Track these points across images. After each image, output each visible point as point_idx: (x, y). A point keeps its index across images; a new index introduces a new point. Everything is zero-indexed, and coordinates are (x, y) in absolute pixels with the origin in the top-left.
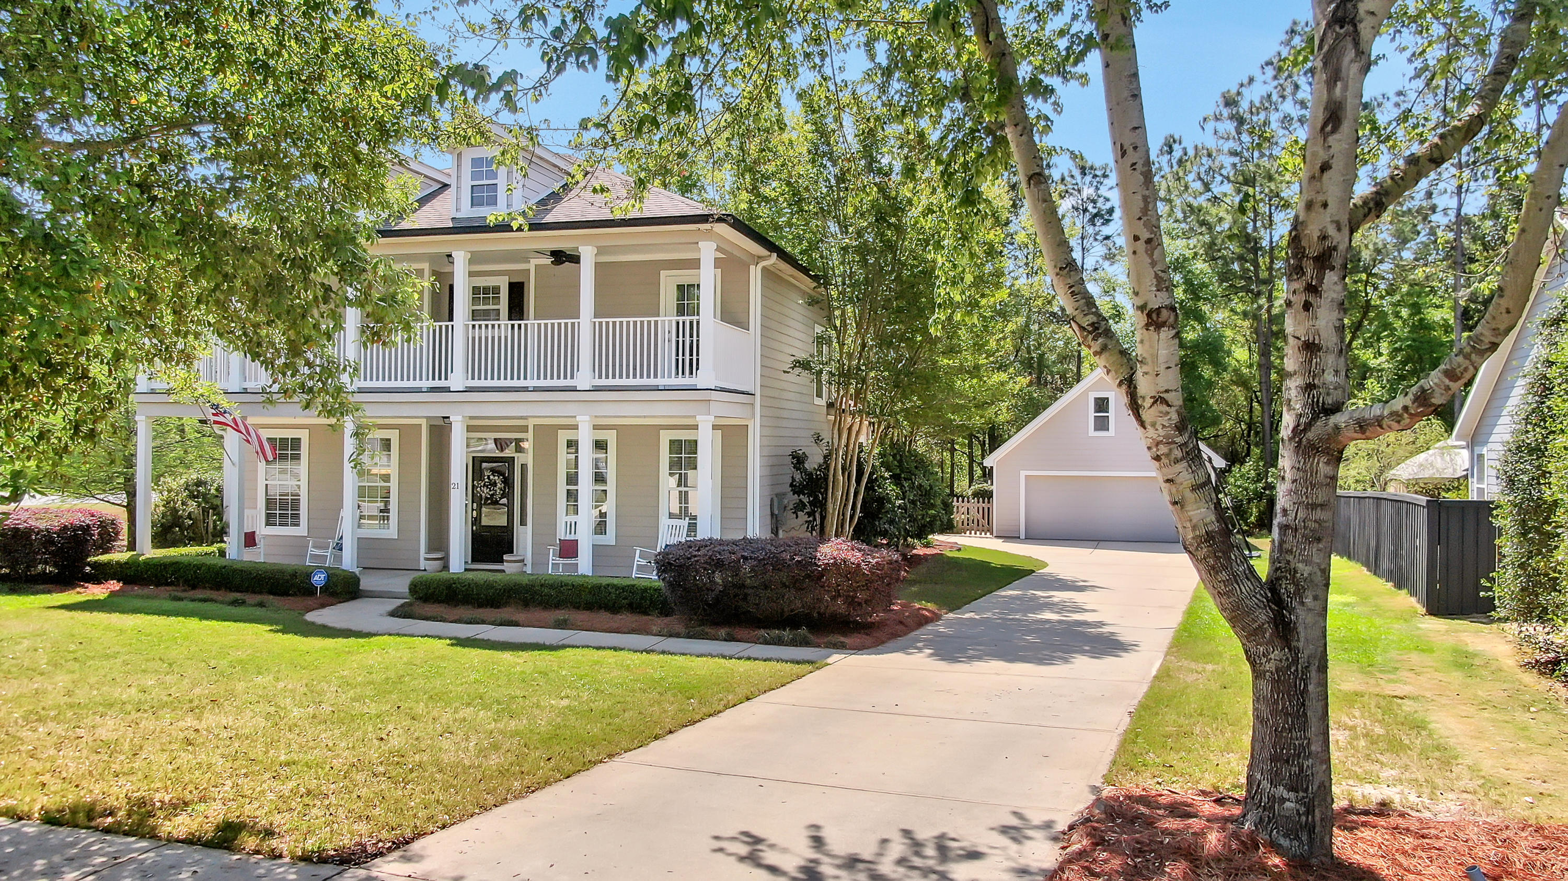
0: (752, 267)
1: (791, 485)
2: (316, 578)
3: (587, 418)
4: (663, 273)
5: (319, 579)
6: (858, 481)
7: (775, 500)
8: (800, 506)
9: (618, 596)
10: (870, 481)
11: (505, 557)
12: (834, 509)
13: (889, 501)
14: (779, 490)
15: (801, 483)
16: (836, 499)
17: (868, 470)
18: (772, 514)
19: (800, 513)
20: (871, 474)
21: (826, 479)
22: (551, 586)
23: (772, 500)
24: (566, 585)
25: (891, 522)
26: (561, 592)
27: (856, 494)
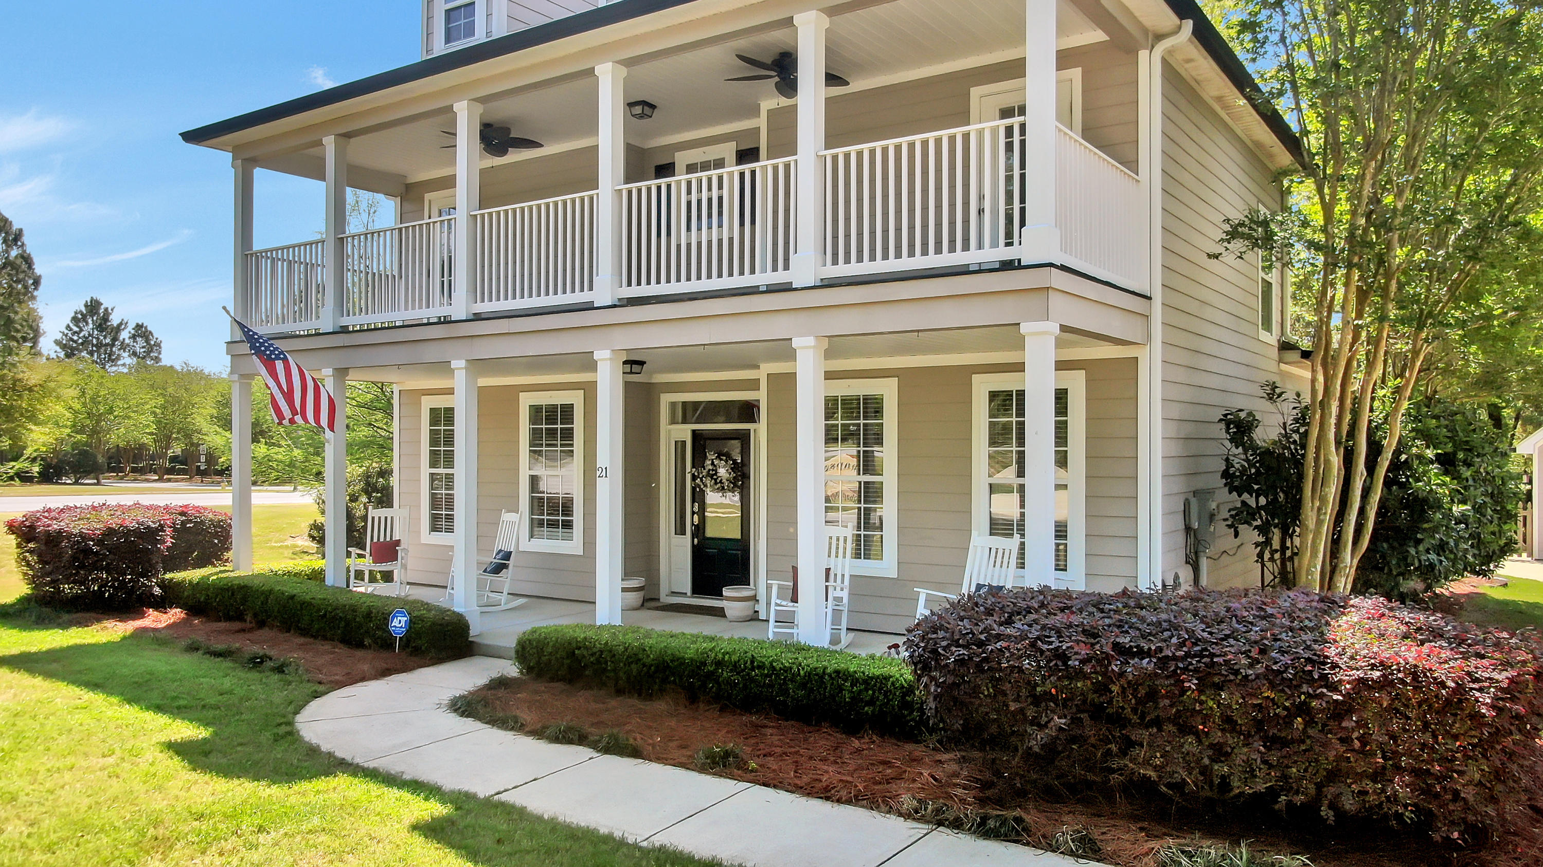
0: (1143, 55)
1: (1226, 474)
2: (395, 623)
3: (810, 341)
4: (976, 92)
5: (399, 624)
6: (1371, 467)
7: (1194, 502)
8: (1242, 515)
9: (856, 699)
10: (1395, 466)
11: (726, 592)
12: (1319, 523)
13: (1438, 505)
14: (1200, 483)
15: (1243, 471)
16: (1323, 500)
17: (1390, 445)
18: (1188, 529)
19: (1242, 528)
20: (1397, 453)
21: (1298, 463)
22: (735, 667)
23: (1187, 504)
24: (761, 667)
25: (1441, 548)
26: (752, 680)
27: (1366, 492)
